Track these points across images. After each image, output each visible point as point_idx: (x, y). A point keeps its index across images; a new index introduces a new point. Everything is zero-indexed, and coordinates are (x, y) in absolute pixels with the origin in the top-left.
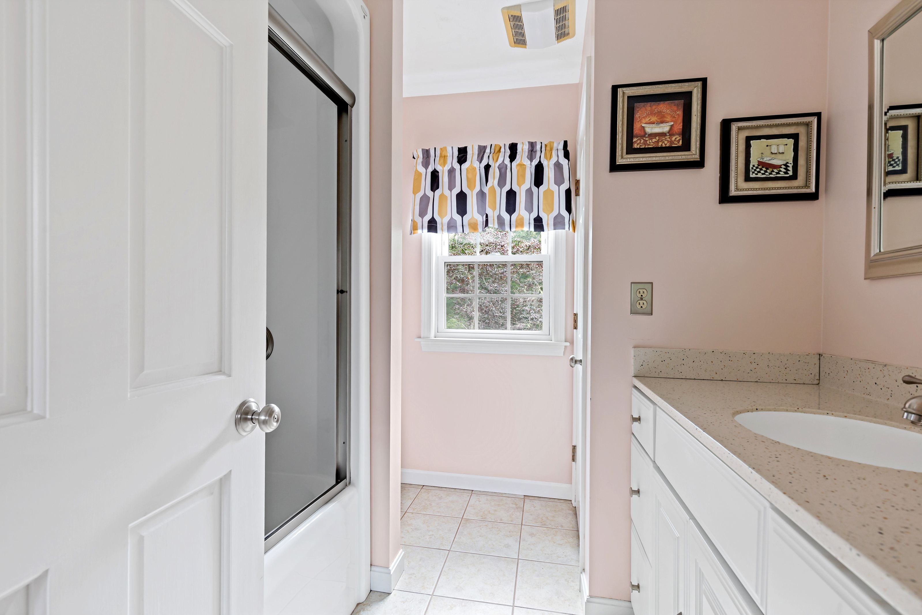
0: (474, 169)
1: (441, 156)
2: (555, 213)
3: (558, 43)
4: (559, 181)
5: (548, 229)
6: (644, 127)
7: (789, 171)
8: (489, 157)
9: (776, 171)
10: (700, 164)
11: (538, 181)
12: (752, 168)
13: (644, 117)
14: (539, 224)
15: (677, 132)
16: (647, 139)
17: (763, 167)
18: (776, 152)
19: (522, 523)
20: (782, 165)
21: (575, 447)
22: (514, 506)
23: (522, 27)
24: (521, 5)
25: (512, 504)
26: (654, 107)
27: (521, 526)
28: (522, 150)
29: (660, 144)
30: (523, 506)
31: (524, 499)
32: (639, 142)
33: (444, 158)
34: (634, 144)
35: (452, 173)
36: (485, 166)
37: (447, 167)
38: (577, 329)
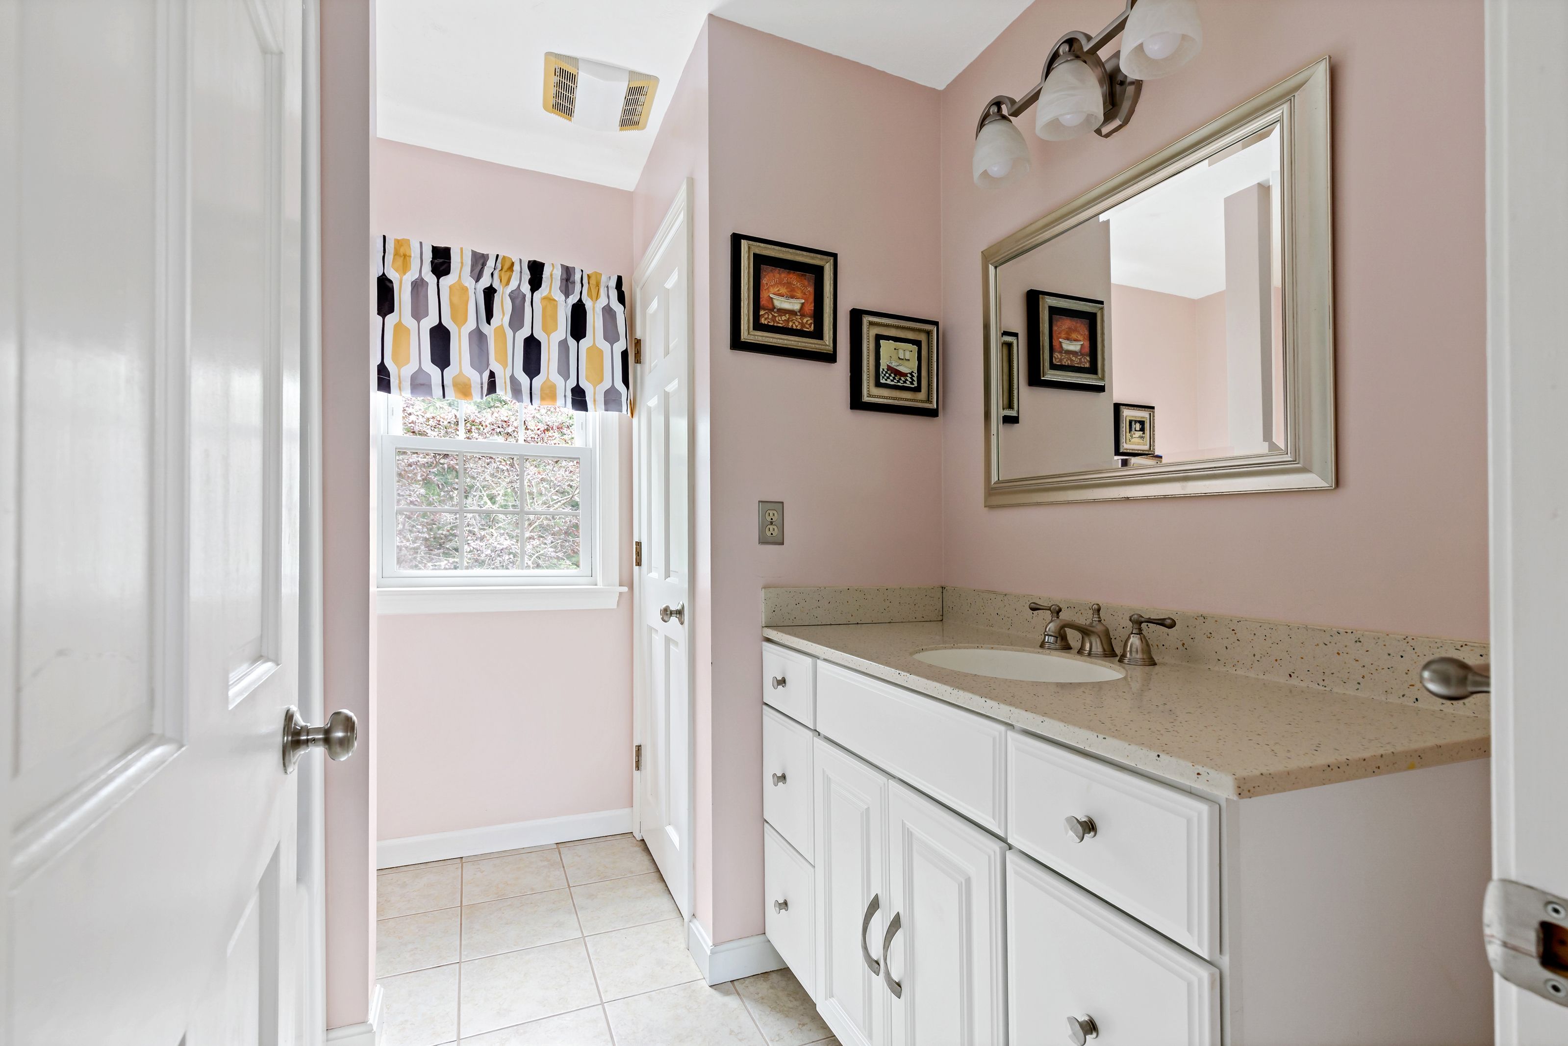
0: (463, 289)
1: (396, 254)
2: (607, 385)
3: (621, 130)
4: (611, 336)
5: (595, 408)
6: (772, 298)
7: (915, 381)
8: (492, 274)
9: (902, 378)
10: (830, 358)
11: (578, 329)
12: (882, 373)
13: (772, 286)
14: (579, 399)
15: (809, 314)
16: (776, 315)
17: (892, 373)
18: (902, 358)
19: (569, 885)
20: (907, 374)
21: (640, 747)
22: (546, 863)
23: (572, 90)
24: (578, 59)
25: (541, 861)
26: (783, 275)
27: (570, 889)
28: (551, 275)
29: (791, 324)
30: (561, 860)
31: (558, 848)
32: (766, 316)
33: (404, 258)
34: (761, 318)
35: (420, 289)
36: (484, 289)
37: (412, 276)
38: (641, 566)
